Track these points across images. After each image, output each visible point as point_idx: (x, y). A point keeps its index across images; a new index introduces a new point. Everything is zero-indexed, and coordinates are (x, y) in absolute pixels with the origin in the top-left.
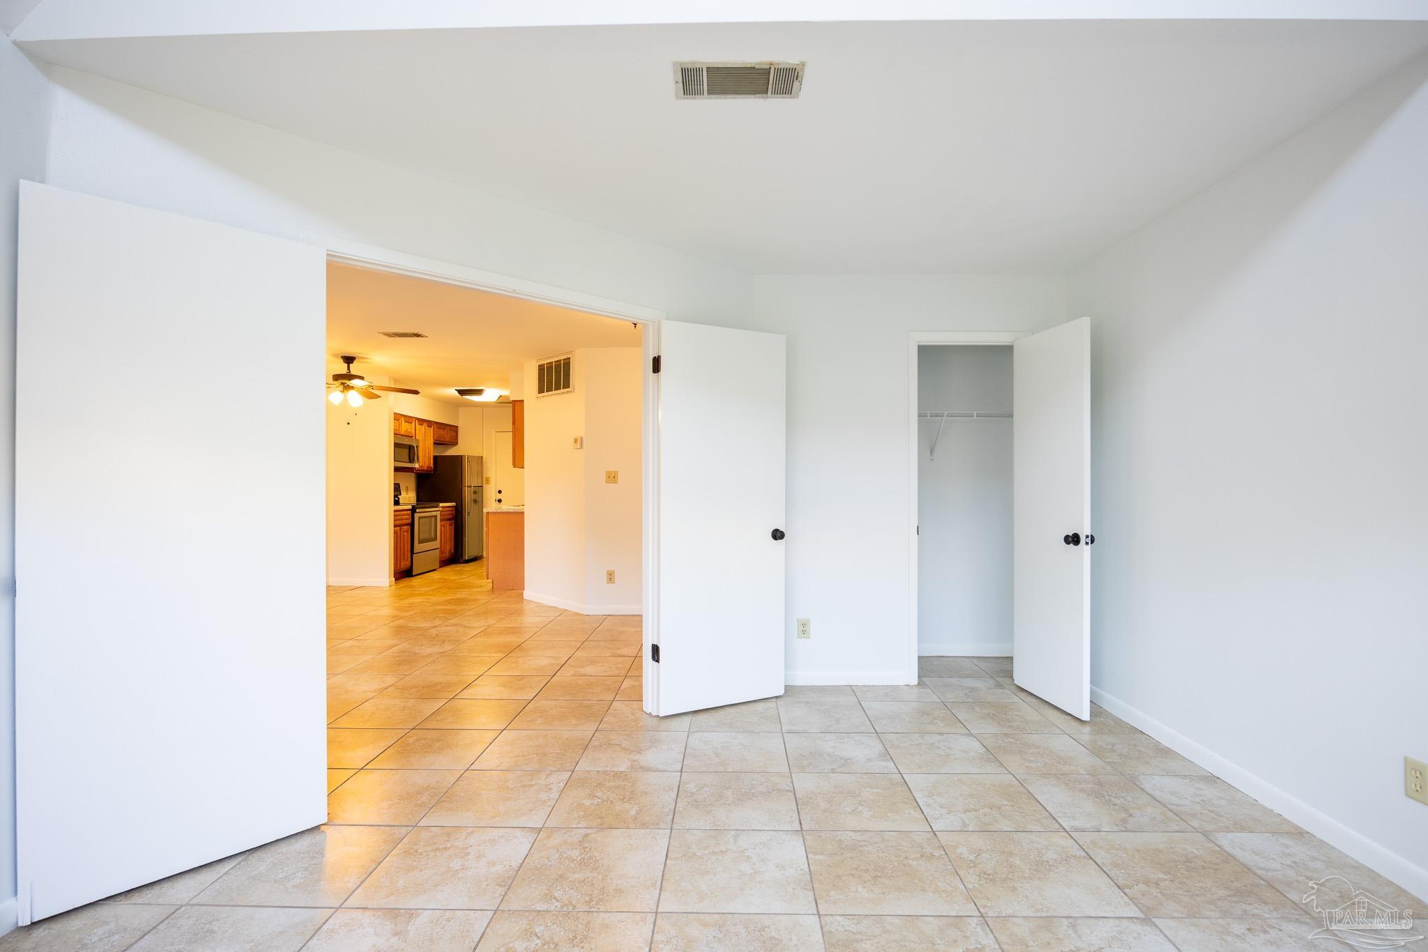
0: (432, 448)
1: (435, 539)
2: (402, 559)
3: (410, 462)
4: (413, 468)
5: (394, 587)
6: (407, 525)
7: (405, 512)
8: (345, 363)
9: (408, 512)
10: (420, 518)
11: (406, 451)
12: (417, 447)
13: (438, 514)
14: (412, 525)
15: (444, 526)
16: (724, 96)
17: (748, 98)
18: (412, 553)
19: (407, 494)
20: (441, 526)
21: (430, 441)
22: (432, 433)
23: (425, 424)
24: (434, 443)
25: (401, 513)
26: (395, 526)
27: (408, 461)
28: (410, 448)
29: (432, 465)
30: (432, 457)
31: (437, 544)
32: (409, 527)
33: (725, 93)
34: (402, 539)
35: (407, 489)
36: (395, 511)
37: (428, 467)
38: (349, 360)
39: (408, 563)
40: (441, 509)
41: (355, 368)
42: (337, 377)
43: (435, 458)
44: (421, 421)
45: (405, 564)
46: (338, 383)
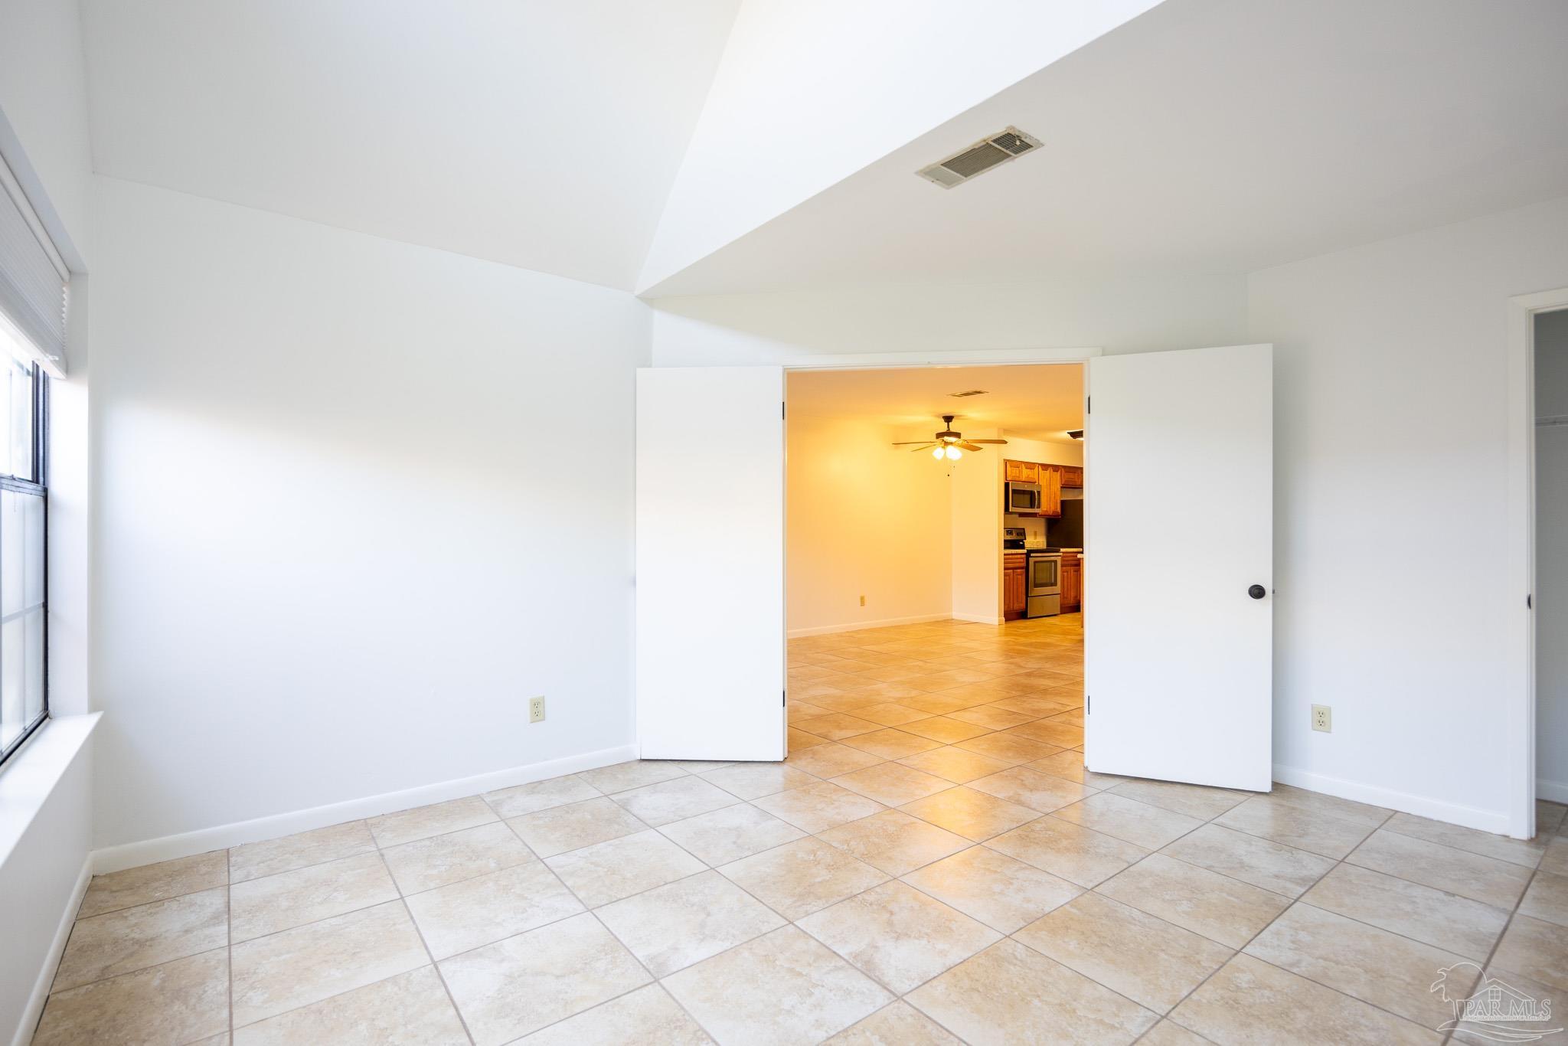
0: (1059, 493)
1: (1055, 584)
2: (1015, 601)
3: (1031, 508)
4: (1036, 514)
5: (1004, 626)
6: (1022, 568)
7: (1019, 556)
8: (945, 421)
9: (1023, 556)
10: (1035, 562)
11: (1027, 497)
12: (1039, 493)
13: (1059, 560)
14: (1027, 568)
15: (1067, 572)
16: (976, 174)
17: (983, 173)
18: (1027, 596)
19: (1036, 538)
20: (1063, 572)
21: (1057, 486)
22: (1059, 478)
23: (1050, 469)
24: (1061, 487)
25: (1014, 556)
26: (1005, 569)
27: (1029, 506)
28: (1032, 493)
29: (1059, 510)
30: (1059, 502)
31: (1057, 589)
32: (1024, 570)
33: (976, 172)
34: (1015, 583)
35: (1035, 534)
36: (1005, 555)
37: (1053, 512)
38: (948, 419)
39: (1023, 605)
40: (1061, 554)
41: (954, 426)
42: (940, 435)
43: (1063, 502)
44: (1045, 467)
45: (1019, 605)
46: (940, 439)
